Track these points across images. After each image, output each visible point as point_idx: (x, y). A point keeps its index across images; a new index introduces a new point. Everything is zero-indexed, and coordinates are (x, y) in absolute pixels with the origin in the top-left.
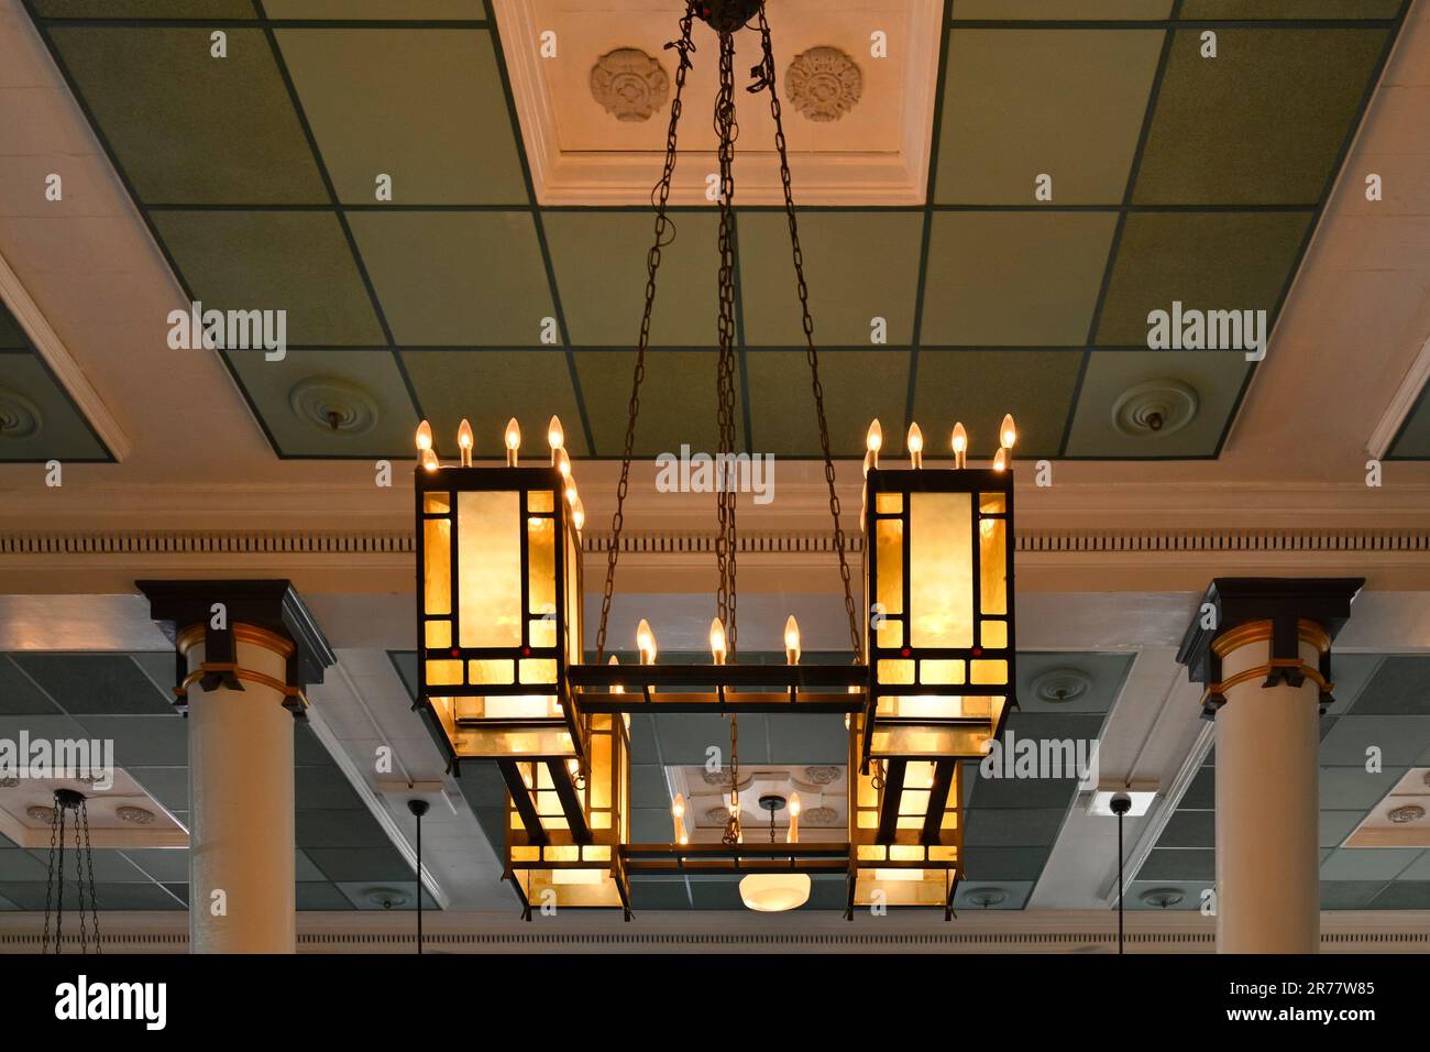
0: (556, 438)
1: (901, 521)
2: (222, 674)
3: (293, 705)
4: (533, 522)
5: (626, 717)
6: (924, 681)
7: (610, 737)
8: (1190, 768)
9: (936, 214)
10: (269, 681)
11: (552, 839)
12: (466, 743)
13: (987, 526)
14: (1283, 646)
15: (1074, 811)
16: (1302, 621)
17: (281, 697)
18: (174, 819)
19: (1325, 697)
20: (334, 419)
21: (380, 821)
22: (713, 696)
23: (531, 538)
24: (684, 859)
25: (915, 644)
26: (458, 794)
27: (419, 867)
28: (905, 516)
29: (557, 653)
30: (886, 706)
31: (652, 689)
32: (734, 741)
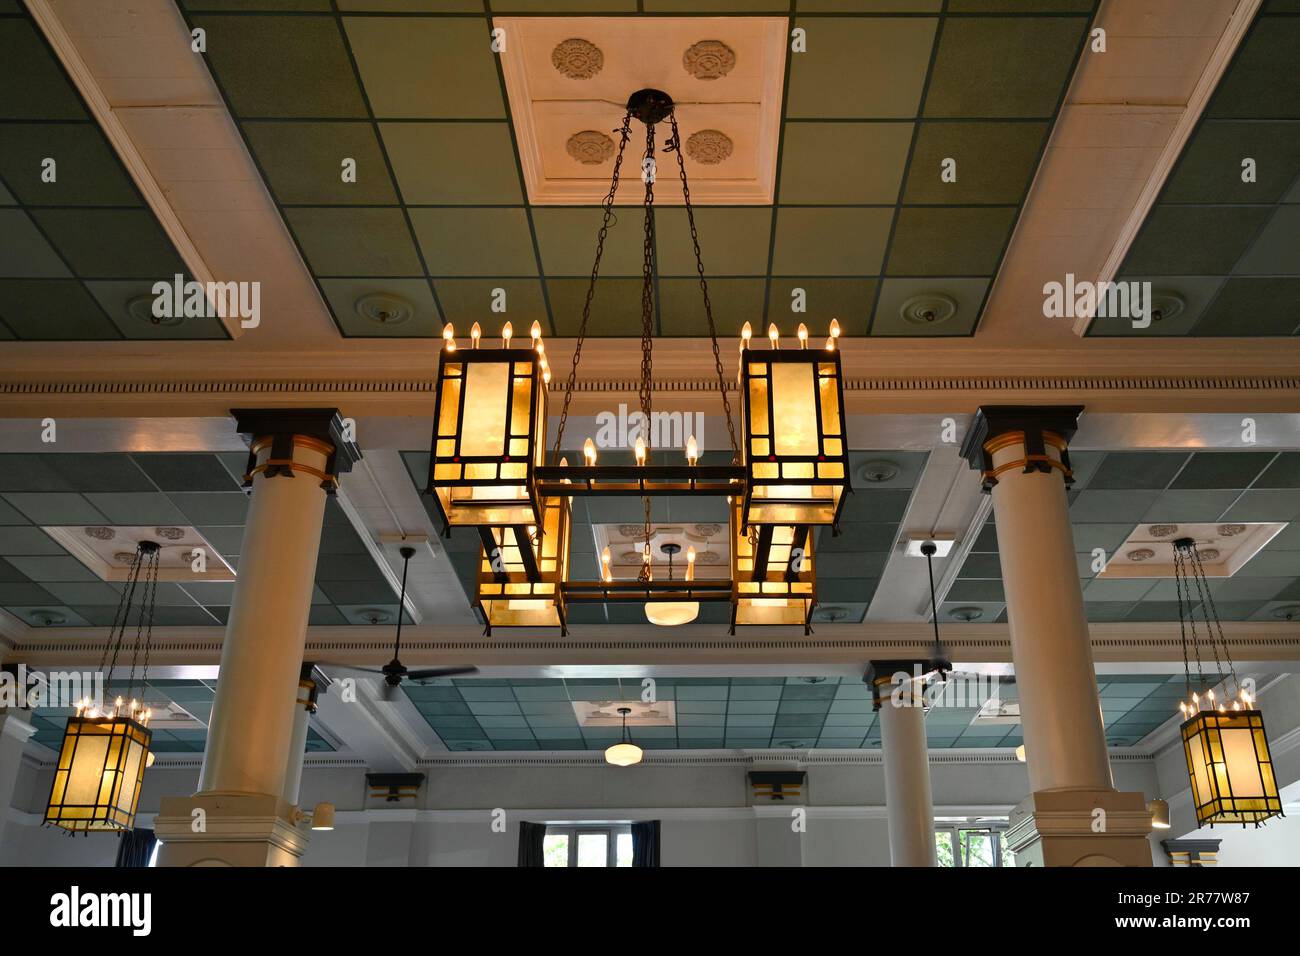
0: (536, 332)
1: (766, 380)
2: (280, 467)
3: (329, 487)
4: (517, 381)
5: (571, 499)
6: (785, 476)
7: (558, 510)
8: (977, 525)
9: (780, 210)
10: (314, 471)
11: (512, 579)
12: (457, 515)
13: (823, 382)
14: (1034, 447)
15: (894, 555)
16: (1045, 432)
17: (319, 480)
18: (224, 562)
19: (1068, 479)
20: (383, 316)
21: (377, 561)
22: (636, 485)
23: (515, 389)
24: (608, 592)
25: (778, 453)
26: (438, 543)
27: (403, 595)
28: (769, 376)
29: (528, 459)
30: (758, 491)
31: (592, 481)
32: (648, 513)
